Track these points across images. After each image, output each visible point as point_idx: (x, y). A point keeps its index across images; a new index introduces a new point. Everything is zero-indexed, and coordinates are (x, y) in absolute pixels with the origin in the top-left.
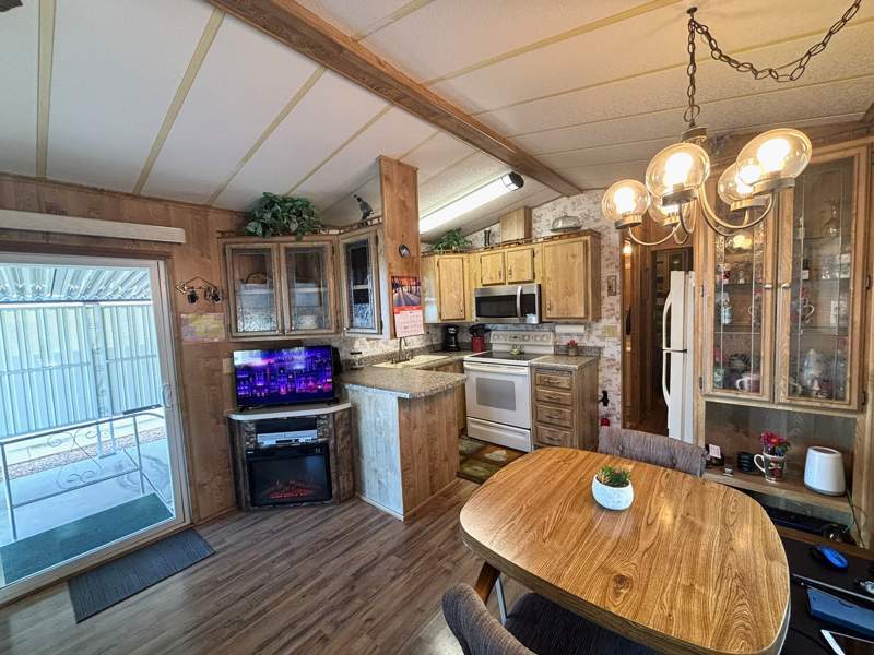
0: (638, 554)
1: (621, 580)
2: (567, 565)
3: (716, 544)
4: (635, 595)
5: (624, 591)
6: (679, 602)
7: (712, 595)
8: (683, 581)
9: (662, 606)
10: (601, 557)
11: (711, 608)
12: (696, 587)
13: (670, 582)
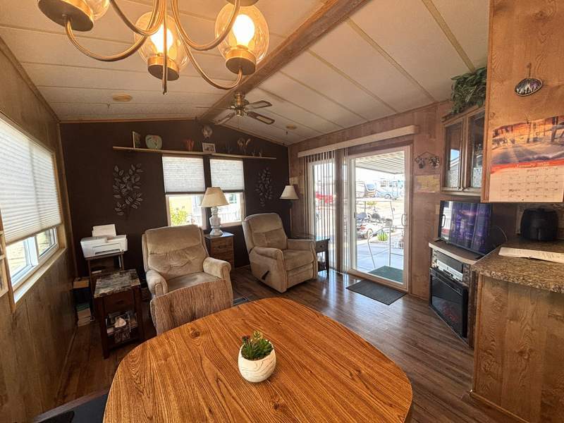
0: (203, 352)
1: (197, 335)
2: (220, 321)
3: (165, 413)
4: (186, 335)
5: (191, 332)
6: (167, 347)
7: (154, 365)
8: (171, 359)
9: (173, 340)
10: (215, 336)
11: (152, 357)
12: (163, 362)
13: (176, 353)
